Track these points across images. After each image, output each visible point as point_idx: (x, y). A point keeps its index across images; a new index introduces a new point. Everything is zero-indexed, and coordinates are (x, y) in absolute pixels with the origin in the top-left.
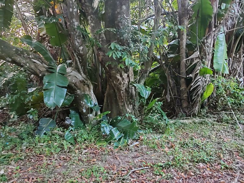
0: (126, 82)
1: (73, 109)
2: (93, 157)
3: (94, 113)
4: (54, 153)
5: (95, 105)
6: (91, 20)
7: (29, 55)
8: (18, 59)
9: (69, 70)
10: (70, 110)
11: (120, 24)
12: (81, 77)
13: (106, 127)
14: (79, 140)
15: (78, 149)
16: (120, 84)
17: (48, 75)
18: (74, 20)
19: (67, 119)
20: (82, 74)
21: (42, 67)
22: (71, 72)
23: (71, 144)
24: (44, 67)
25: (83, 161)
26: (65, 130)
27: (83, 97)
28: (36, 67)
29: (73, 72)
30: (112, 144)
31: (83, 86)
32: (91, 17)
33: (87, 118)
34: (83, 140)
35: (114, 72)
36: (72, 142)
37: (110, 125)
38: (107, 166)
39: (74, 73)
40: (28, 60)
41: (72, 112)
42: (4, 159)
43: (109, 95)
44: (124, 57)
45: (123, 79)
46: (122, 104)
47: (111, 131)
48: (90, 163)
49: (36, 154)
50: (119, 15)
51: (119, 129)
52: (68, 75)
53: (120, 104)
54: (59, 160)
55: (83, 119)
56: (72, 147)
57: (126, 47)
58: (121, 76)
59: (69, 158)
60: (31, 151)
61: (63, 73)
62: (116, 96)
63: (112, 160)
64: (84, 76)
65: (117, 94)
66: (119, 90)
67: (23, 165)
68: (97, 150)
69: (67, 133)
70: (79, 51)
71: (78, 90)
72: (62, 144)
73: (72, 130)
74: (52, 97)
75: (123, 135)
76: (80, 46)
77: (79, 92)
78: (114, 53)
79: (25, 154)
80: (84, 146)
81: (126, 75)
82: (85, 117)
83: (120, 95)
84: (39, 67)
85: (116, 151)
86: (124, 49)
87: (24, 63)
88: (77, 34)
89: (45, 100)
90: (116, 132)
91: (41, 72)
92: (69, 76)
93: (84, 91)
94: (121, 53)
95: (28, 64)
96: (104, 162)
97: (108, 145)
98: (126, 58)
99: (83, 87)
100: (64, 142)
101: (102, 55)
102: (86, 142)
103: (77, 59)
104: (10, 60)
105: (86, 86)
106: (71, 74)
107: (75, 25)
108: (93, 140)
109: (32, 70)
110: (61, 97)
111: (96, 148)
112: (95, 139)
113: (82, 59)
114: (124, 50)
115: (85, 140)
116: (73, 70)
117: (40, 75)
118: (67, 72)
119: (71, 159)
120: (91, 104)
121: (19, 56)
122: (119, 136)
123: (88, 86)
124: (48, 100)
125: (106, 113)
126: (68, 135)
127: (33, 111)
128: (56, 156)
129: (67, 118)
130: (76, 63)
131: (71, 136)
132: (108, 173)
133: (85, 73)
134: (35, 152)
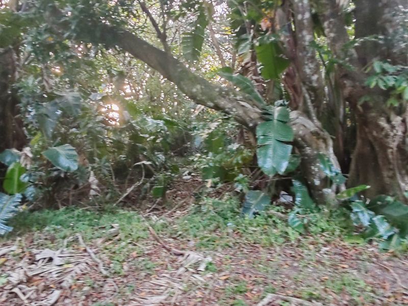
0: (400, 133)
1: (298, 179)
2: (342, 261)
3: (334, 187)
4: (275, 245)
5: (337, 174)
6: (329, 27)
7: (235, 95)
8: (222, 102)
9: (293, 115)
10: (293, 180)
11: (387, 25)
12: (313, 125)
13: (362, 212)
14: (313, 229)
15: (312, 244)
16: (387, 136)
17: (263, 125)
18: (305, 33)
19: (284, 195)
20: (316, 121)
21: (254, 112)
22: (297, 118)
23: (301, 234)
24: (256, 112)
25: (323, 264)
26: (289, 210)
27: (315, 159)
28: (245, 112)
29: (300, 117)
30: (375, 243)
31: (316, 140)
32: (330, 23)
33: (322, 196)
34: (320, 230)
35: (373, 114)
36: (302, 230)
37: (370, 210)
38: (370, 280)
39: (301, 119)
40: (235, 104)
41: (297, 184)
42: (208, 242)
43: (361, 156)
44: (400, 86)
45: (393, 127)
46: (391, 174)
47: (371, 221)
48: (337, 269)
49: (249, 242)
50: (386, 8)
51: (388, 219)
52: (292, 123)
53: (385, 174)
54: (284, 256)
55: (315, 196)
56: (302, 240)
57: (402, 67)
58: (389, 121)
59: (300, 255)
60: (241, 236)
61: (285, 120)
62: (375, 159)
63: (378, 272)
64: (318, 124)
65: (380, 155)
66: (384, 147)
67: (233, 255)
68: (347, 251)
69: (292, 215)
70: (311, 82)
71: (308, 148)
72: (287, 233)
73: (298, 213)
74: (270, 157)
75: (397, 230)
76: (313, 75)
77: (308, 150)
78: (381, 79)
79: (232, 240)
80: (321, 241)
81: (399, 119)
82: (317, 193)
83: (386, 157)
84: (249, 113)
85: (385, 257)
86: (398, 71)
87: (229, 108)
88: (309, 55)
89: (260, 163)
90: (382, 223)
91: (252, 120)
92: (294, 124)
93: (318, 149)
94: (394, 78)
95: (234, 110)
96: (363, 272)
97: (368, 245)
98: (405, 88)
99: (316, 143)
100: (289, 230)
101: (350, 86)
102: (324, 234)
103: (307, 95)
104: (212, 104)
105: (321, 140)
106: (297, 121)
107: (305, 41)
108: (337, 232)
109: (239, 118)
110: (283, 158)
111: (344, 247)
112: (342, 231)
113: (316, 96)
114: (398, 73)
115: (323, 231)
116: (301, 115)
117: (251, 125)
118: (290, 118)
119: (303, 258)
120: (331, 171)
121: (223, 99)
122: (389, 231)
123: (325, 141)
124: (265, 162)
125: (360, 188)
126: (293, 219)
127: (243, 179)
128: (278, 249)
129: (283, 192)
130: (305, 102)
131: (298, 221)
132: (373, 292)
133: (319, 119)
134: (247, 239)
